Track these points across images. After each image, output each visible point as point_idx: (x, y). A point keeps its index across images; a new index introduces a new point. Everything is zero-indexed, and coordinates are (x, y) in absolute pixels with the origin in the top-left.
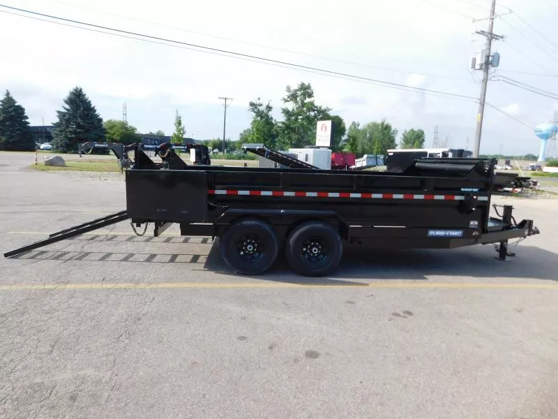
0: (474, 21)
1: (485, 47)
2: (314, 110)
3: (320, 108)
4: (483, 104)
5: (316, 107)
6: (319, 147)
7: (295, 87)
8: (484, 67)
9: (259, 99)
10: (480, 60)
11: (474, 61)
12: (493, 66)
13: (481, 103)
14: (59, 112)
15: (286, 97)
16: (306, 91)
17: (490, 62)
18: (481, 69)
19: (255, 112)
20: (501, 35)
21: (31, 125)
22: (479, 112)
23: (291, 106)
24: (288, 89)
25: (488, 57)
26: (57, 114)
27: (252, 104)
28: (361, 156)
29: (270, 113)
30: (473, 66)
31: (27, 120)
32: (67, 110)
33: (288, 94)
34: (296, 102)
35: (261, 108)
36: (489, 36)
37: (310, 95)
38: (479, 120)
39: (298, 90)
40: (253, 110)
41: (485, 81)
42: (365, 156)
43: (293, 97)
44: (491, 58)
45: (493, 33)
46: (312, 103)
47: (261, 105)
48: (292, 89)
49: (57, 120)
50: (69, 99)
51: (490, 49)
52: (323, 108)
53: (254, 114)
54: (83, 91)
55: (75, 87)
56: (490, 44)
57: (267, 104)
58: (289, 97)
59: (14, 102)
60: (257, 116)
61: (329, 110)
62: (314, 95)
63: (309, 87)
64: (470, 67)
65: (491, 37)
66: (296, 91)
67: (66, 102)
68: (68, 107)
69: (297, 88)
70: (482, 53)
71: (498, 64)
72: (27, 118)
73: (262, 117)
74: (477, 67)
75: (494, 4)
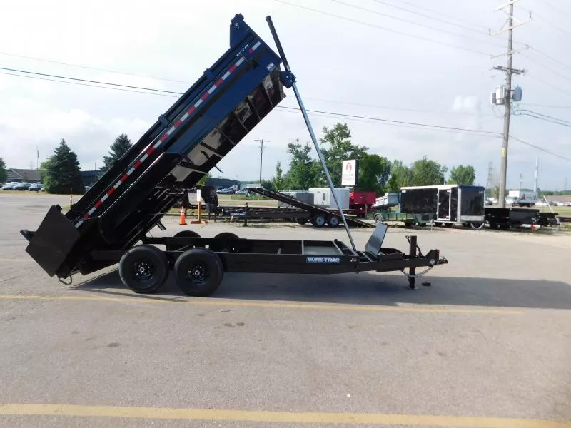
1: (505, 82)
2: (350, 150)
3: (357, 147)
4: (506, 138)
5: (352, 147)
6: (344, 187)
7: (331, 127)
8: (505, 101)
9: (298, 140)
10: (500, 95)
11: (494, 96)
12: (515, 100)
13: (504, 138)
14: (105, 157)
15: (323, 138)
16: (342, 131)
17: (510, 97)
18: (503, 103)
19: (293, 153)
20: (521, 69)
21: (81, 170)
22: (503, 147)
23: (327, 146)
24: (325, 130)
25: (509, 91)
26: (104, 159)
27: (290, 145)
28: (383, 194)
29: (309, 154)
30: (495, 101)
31: (79, 166)
32: (113, 155)
33: (325, 134)
34: (333, 143)
35: (299, 149)
36: (509, 71)
37: (347, 135)
38: (504, 155)
39: (335, 131)
40: (292, 151)
41: (508, 115)
42: (387, 194)
43: (331, 137)
44: (512, 93)
45: (513, 68)
46: (348, 143)
47: (299, 146)
48: (329, 129)
49: (103, 165)
50: (115, 145)
51: (510, 84)
52: (359, 148)
53: (293, 155)
54: (128, 137)
55: (121, 134)
56: (510, 79)
57: (305, 145)
58: (326, 137)
59: (68, 149)
60: (296, 157)
61: (366, 149)
62: (351, 134)
63: (345, 127)
64: (491, 102)
65: (511, 71)
66: (332, 131)
67: (113, 148)
68: (113, 152)
69: (333, 129)
70: (502, 88)
71: (520, 99)
72: (79, 164)
73: (300, 158)
74: (498, 101)
75: (511, 41)
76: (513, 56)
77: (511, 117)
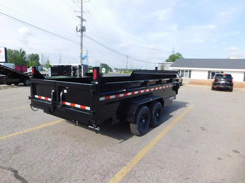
0: (75, 11)
1: (80, 23)
4: (82, 45)
8: (80, 31)
10: (79, 28)
11: (77, 28)
13: (81, 45)
17: (83, 30)
22: (81, 49)
25: (82, 27)
38: (81, 52)
41: (82, 36)
45: (83, 18)
51: (82, 24)
56: (82, 22)
70: (80, 25)
71: (85, 31)
74: (78, 30)
75: (82, 7)
76: (83, 13)
77: (83, 37)
